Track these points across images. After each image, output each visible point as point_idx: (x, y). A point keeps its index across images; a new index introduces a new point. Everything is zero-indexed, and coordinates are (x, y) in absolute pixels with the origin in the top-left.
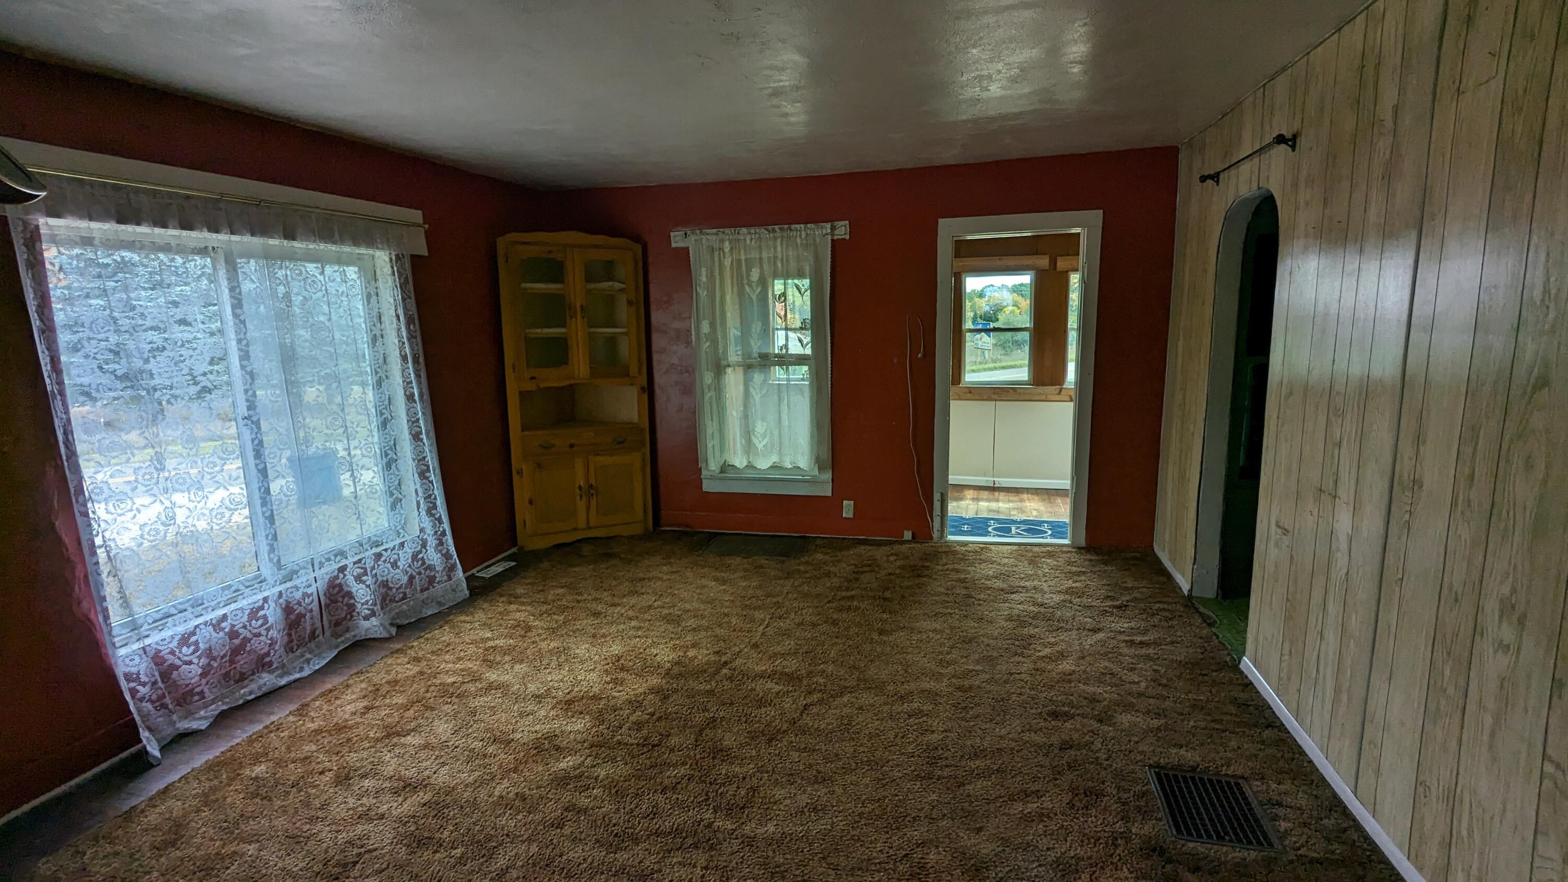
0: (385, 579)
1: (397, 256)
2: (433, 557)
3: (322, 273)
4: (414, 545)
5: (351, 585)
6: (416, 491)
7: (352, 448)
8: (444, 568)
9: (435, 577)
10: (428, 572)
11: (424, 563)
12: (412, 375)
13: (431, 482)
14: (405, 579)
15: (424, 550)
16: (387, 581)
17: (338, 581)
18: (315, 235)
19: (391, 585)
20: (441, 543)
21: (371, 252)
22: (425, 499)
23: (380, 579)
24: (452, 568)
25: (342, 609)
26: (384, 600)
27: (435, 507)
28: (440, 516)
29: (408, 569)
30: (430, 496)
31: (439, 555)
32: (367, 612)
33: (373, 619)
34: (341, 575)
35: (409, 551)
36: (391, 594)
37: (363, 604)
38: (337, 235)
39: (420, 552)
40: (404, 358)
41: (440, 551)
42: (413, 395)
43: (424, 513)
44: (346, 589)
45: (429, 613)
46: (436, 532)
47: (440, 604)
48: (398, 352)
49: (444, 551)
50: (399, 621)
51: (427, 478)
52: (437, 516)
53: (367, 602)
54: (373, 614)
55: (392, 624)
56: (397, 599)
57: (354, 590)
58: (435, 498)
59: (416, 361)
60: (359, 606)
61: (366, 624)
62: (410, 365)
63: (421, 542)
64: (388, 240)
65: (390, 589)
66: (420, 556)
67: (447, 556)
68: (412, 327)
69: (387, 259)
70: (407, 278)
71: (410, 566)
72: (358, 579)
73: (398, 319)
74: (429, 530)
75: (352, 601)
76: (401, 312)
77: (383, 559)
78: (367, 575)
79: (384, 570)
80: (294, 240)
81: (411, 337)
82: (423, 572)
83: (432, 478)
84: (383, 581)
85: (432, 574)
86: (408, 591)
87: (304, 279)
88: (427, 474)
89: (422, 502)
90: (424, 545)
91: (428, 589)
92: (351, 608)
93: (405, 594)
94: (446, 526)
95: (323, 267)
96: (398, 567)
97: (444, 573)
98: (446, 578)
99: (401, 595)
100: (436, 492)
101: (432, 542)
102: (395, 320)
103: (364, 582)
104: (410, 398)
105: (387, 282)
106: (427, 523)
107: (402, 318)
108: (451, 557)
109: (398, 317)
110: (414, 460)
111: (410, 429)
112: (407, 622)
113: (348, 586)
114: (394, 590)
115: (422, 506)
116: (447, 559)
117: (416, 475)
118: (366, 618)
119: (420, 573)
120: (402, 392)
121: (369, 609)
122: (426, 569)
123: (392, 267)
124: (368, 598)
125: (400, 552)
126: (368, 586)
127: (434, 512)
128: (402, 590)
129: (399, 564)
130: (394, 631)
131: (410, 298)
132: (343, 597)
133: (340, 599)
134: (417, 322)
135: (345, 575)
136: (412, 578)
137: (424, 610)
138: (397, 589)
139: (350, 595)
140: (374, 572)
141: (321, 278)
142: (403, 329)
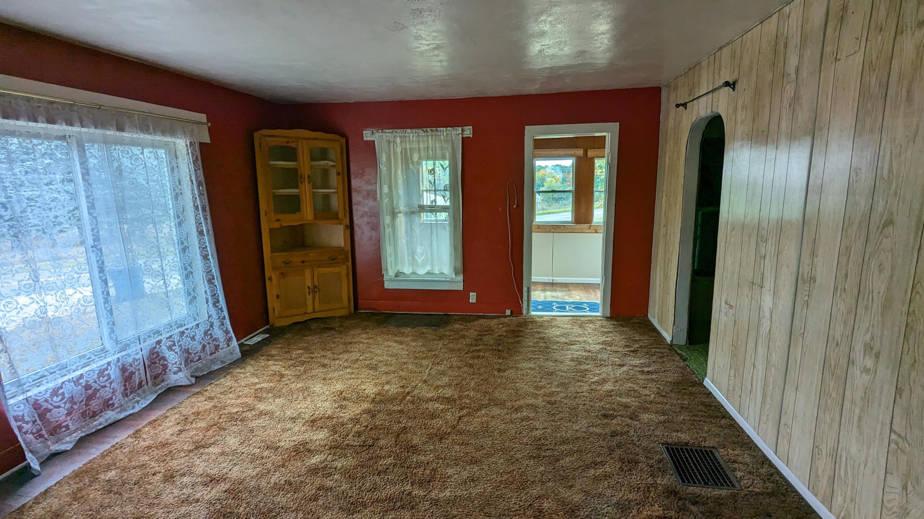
0: (187, 347)
1: (191, 143)
2: (218, 333)
3: (142, 153)
4: (205, 326)
5: (165, 352)
6: (206, 292)
7: (164, 265)
8: (225, 340)
9: (219, 345)
10: (214, 342)
11: (212, 337)
12: (202, 219)
13: (216, 286)
14: (200, 348)
15: (212, 329)
16: (188, 349)
17: (156, 350)
18: (137, 129)
19: (190, 351)
20: (223, 324)
21: (174, 140)
22: (212, 296)
23: (184, 348)
24: (230, 339)
25: (159, 368)
26: (186, 361)
27: (218, 301)
28: (222, 307)
29: (202, 341)
30: (215, 294)
31: (221, 331)
32: (176, 369)
33: (180, 373)
34: (158, 346)
35: (202, 329)
36: (191, 357)
37: (173, 364)
38: (151, 128)
39: (209, 330)
40: (197, 208)
41: (222, 329)
42: (202, 231)
43: (211, 305)
44: (161, 355)
45: (216, 368)
46: (219, 317)
47: (222, 362)
48: (192, 204)
49: (225, 329)
50: (197, 374)
51: (213, 283)
52: (220, 307)
53: (176, 363)
54: (180, 370)
55: (192, 376)
56: (195, 360)
57: (167, 355)
58: (218, 296)
59: (204, 209)
60: (170, 365)
61: (176, 377)
62: (200, 212)
63: (209, 324)
64: (184, 132)
65: (190, 354)
66: (209, 332)
67: (227, 332)
68: (201, 188)
69: (184, 145)
70: (197, 157)
71: (203, 339)
72: (170, 348)
73: (193, 183)
74: (215, 316)
75: (166, 363)
76: (193, 178)
77: (185, 335)
78: (175, 346)
79: (186, 342)
80: (123, 131)
81: (201, 194)
82: (211, 342)
83: (216, 283)
84: (185, 349)
85: (217, 343)
86: (202, 355)
87: (130, 157)
88: (213, 281)
89: (210, 298)
90: (212, 326)
91: (215, 353)
92: (165, 367)
93: (200, 356)
94: (226, 313)
95: (143, 150)
96: (195, 340)
97: (225, 343)
98: (226, 345)
99: (198, 358)
100: (219, 292)
101: (217, 323)
102: (190, 183)
103: (173, 350)
104: (201, 233)
105: (185, 159)
106: (213, 311)
107: (194, 182)
108: (229, 333)
109: (192, 181)
110: (204, 272)
111: (201, 253)
112: (202, 374)
113: (163, 353)
114: (193, 355)
115: (210, 301)
116: (227, 334)
117: (206, 282)
118: (175, 373)
119: (209, 343)
120: (195, 229)
121: (177, 367)
122: (213, 341)
123: (188, 150)
124: (177, 360)
125: (196, 330)
126: (176, 353)
127: (217, 304)
128: (198, 354)
129: (196, 338)
130: (193, 380)
131: (199, 169)
132: (160, 360)
133: (158, 362)
134: (204, 185)
135: (160, 346)
136: (204, 347)
137: (213, 366)
138: (195, 354)
139: (164, 358)
140: (180, 343)
141: (141, 156)
142: (196, 189)
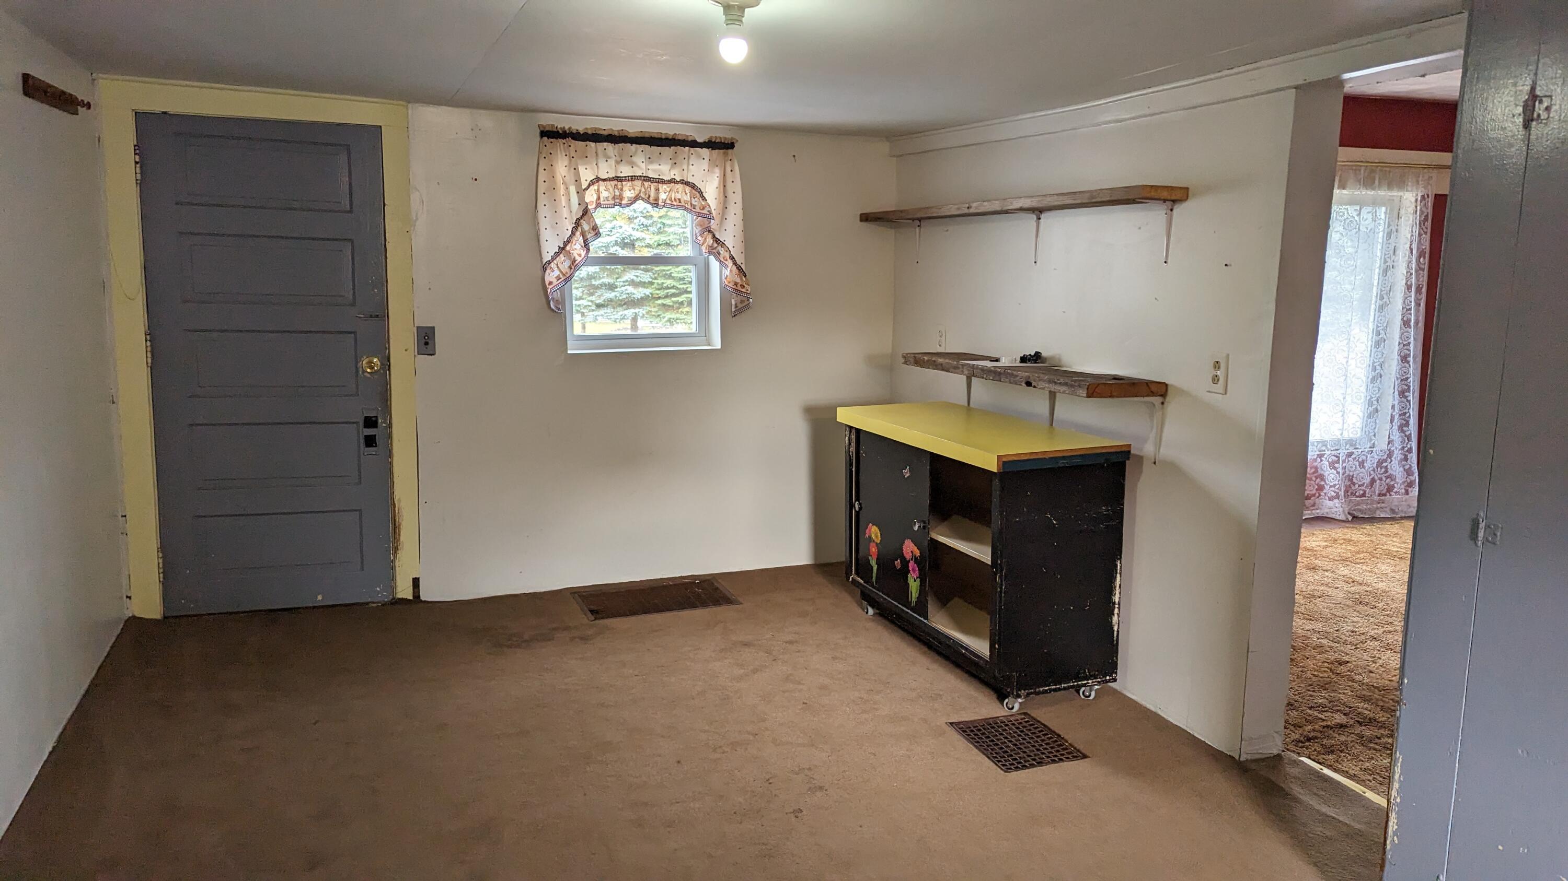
0: (1351, 474)
1: (1423, 197)
2: (1396, 469)
3: (1359, 215)
4: (1381, 454)
5: (1325, 469)
6: (1393, 407)
7: (1350, 358)
8: (1404, 482)
9: (1393, 486)
10: (1388, 480)
11: (1386, 471)
13: (1409, 401)
14: (1367, 480)
15: (1389, 460)
16: (1353, 476)
17: (1315, 464)
18: (1360, 185)
19: (1354, 480)
20: (1406, 459)
21: (1400, 194)
22: (1400, 415)
23: (1348, 473)
25: (1314, 487)
26: (1346, 491)
27: (1407, 424)
28: (1410, 434)
29: (1372, 472)
31: (1402, 469)
32: (1333, 494)
33: (1336, 501)
34: (1319, 460)
35: (1376, 457)
36: (1353, 488)
37: (1331, 487)
39: (1385, 461)
41: (1404, 466)
43: (1397, 428)
45: (1382, 516)
46: (1403, 448)
49: (1407, 467)
51: (1406, 397)
52: (1407, 433)
53: (1335, 485)
54: (1337, 497)
57: (1326, 474)
58: (1409, 417)
60: (1327, 487)
61: (1330, 504)
62: (1413, 294)
63: (1388, 452)
64: (1418, 182)
65: (1354, 484)
66: (1385, 464)
67: (1409, 472)
68: (1422, 260)
69: (1413, 200)
71: (1374, 470)
72: (1332, 465)
73: (1412, 253)
74: (1397, 444)
75: (1323, 483)
76: (1414, 246)
78: (1339, 463)
79: (1352, 466)
82: (1384, 479)
83: (1411, 398)
85: (1392, 483)
86: (1368, 491)
88: (1407, 394)
89: (1397, 417)
90: (1390, 455)
91: (1385, 495)
92: (1321, 488)
93: (1365, 492)
94: (1414, 444)
96: (1364, 467)
97: (1403, 486)
98: (1403, 491)
99: (1362, 492)
100: (1411, 411)
101: (1398, 455)
102: (1408, 253)
103: (1335, 469)
104: (1406, 323)
105: (1409, 220)
106: (1397, 436)
108: (1412, 474)
109: (1411, 250)
110: (1397, 379)
111: (1400, 351)
112: (1362, 516)
113: (1322, 470)
114: (1357, 486)
115: (1396, 420)
116: (1408, 475)
117: (1397, 393)
118: (1331, 499)
119: (1381, 479)
120: (1400, 317)
121: (1335, 492)
122: (1387, 477)
123: (1416, 207)
124: (1337, 483)
125: (1369, 456)
126: (1338, 473)
127: (1405, 429)
128: (1363, 488)
129: (1365, 464)
131: (1426, 233)
132: (1317, 478)
133: (1314, 479)
134: (1427, 256)
135: (1322, 461)
137: (1378, 512)
139: (1321, 477)
140: (1344, 465)
141: (1357, 218)
142: (1414, 261)
